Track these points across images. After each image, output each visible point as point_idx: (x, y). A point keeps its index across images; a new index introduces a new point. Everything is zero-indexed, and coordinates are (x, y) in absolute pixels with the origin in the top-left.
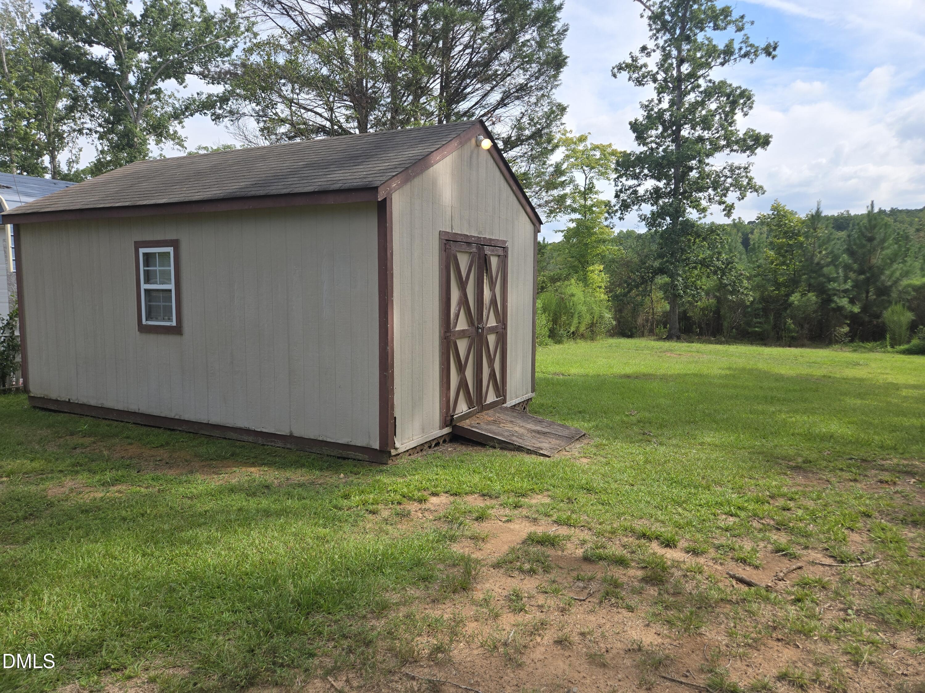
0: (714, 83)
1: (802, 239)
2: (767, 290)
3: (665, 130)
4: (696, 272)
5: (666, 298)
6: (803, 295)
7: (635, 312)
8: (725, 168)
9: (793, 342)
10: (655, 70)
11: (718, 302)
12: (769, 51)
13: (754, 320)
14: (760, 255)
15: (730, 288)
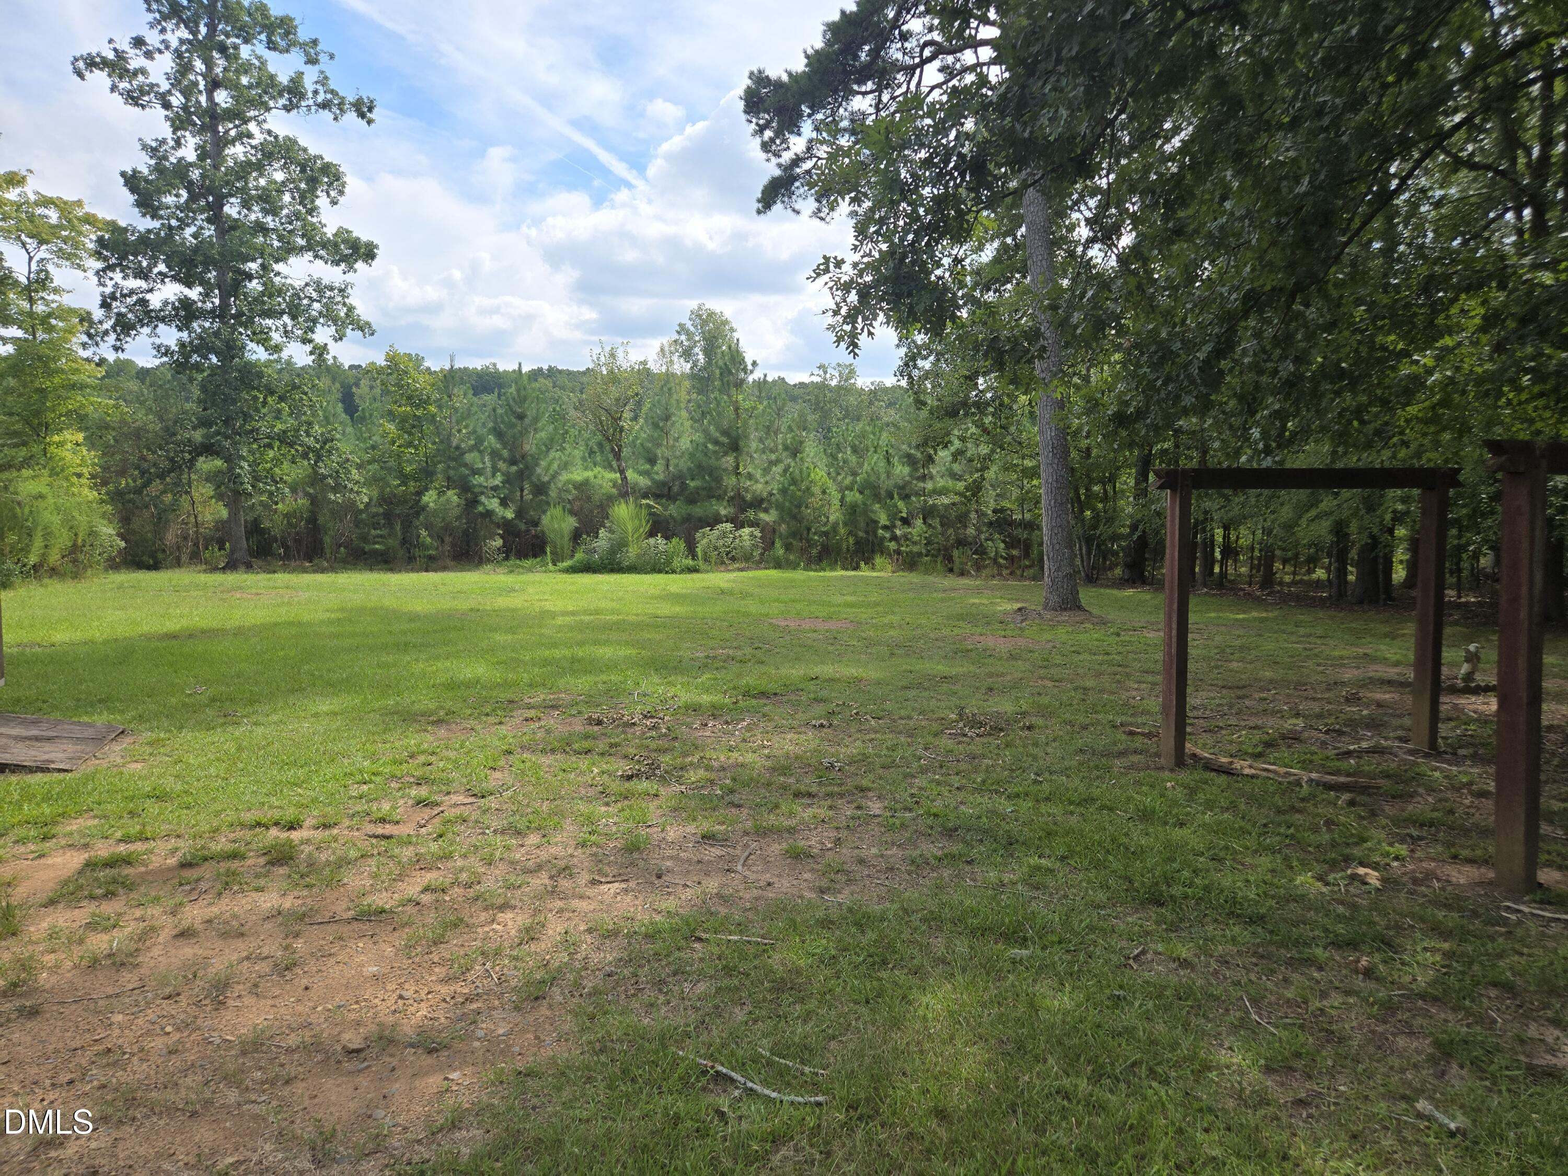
0: (276, 137)
1: (433, 409)
2: (388, 485)
3: (193, 198)
4: (271, 454)
5: (219, 497)
6: (441, 493)
7: (161, 521)
8: (307, 285)
9: (431, 564)
10: (165, 86)
11: (313, 503)
12: (363, 109)
13: (373, 532)
14: (375, 429)
15: (330, 481)
